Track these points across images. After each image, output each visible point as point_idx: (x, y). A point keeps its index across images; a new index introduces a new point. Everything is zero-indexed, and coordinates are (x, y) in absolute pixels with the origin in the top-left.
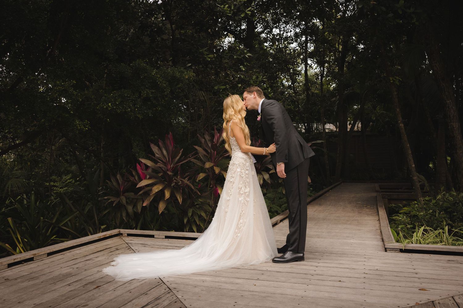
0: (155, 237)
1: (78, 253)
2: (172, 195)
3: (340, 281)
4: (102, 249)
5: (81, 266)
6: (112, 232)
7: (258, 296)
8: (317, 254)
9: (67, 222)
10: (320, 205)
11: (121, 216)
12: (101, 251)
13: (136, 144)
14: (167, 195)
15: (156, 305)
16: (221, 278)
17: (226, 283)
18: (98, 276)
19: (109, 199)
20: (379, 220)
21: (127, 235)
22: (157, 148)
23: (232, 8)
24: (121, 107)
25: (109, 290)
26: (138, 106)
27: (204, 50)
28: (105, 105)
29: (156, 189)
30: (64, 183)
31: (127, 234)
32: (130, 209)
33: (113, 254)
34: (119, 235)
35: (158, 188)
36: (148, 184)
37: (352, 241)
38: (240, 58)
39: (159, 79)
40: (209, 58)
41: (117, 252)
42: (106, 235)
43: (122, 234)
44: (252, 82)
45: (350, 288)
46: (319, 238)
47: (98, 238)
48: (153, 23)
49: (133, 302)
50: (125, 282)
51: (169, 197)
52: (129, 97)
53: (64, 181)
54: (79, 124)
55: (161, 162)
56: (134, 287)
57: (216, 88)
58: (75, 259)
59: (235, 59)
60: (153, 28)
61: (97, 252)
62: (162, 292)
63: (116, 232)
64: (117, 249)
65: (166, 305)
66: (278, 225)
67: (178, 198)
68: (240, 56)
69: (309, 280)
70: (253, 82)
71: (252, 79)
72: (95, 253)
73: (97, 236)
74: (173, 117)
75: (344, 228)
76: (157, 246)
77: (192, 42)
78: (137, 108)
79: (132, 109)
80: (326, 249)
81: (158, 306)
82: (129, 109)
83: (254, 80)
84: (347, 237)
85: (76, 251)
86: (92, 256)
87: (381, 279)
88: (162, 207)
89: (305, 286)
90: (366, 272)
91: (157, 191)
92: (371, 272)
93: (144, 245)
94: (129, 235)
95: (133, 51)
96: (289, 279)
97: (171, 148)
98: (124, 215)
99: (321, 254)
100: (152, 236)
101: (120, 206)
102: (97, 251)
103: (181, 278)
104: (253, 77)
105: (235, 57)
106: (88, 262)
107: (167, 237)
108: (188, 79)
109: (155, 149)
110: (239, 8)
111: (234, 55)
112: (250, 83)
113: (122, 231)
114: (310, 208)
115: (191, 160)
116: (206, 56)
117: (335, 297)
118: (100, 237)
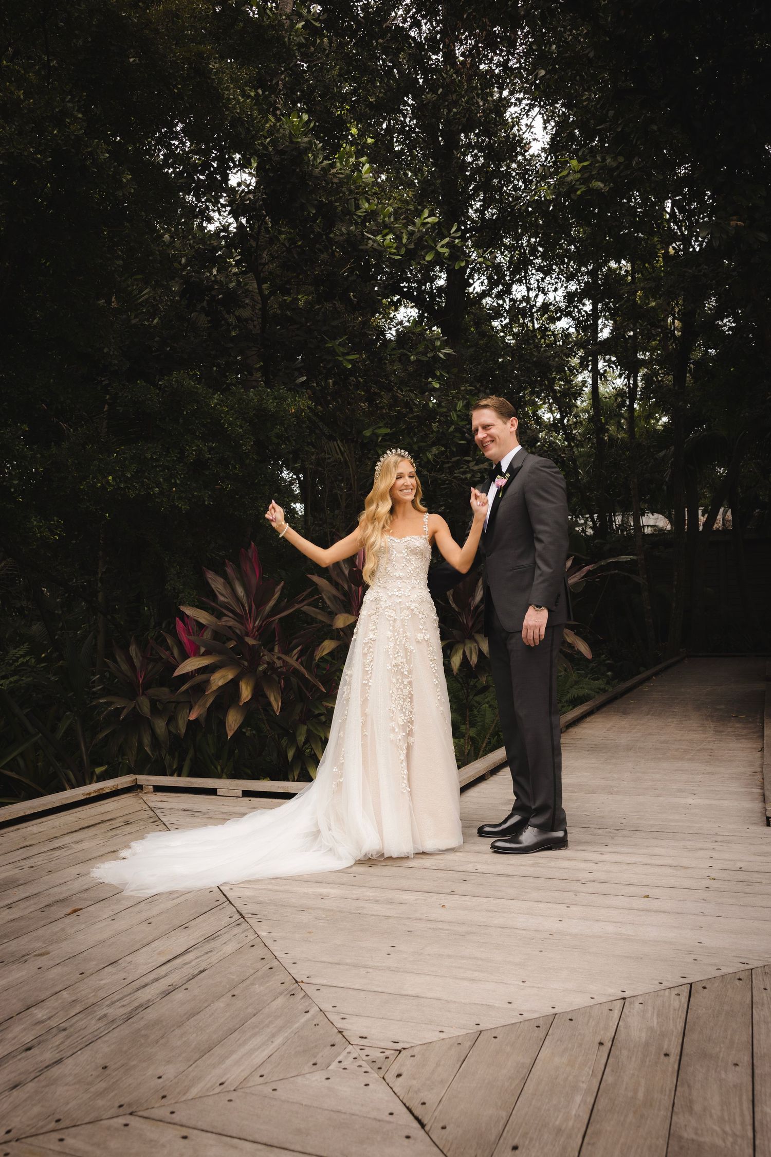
0: (218, 794)
1: (35, 832)
2: (258, 693)
3: (647, 896)
4: (93, 823)
5: (39, 863)
6: (117, 783)
7: (447, 932)
8: (600, 831)
9: (14, 759)
10: (625, 713)
11: (141, 744)
12: (88, 827)
13: (175, 572)
14: (246, 693)
15: (207, 953)
16: (364, 889)
17: (375, 901)
18: (77, 885)
19: (109, 704)
20: (762, 750)
21: (152, 790)
22: (222, 580)
23: (404, 241)
24: (138, 483)
25: (100, 919)
26: (178, 482)
27: (337, 343)
28: (98, 479)
29: (219, 679)
30: (11, 665)
31: (154, 787)
32: (160, 725)
33: (116, 835)
34: (135, 788)
35: (223, 677)
36: (199, 667)
37: (690, 801)
38: (425, 359)
39: (226, 416)
40: (350, 361)
41: (128, 829)
42: (103, 788)
43: (141, 787)
44: (455, 416)
45: (669, 912)
46: (610, 793)
47: (84, 798)
48: (213, 281)
49: (153, 945)
50: (139, 900)
51: (250, 697)
52: (157, 460)
53: (11, 661)
54: (39, 527)
55: (231, 615)
56: (158, 912)
57: (367, 433)
58: (27, 846)
59: (415, 361)
60: (213, 293)
61: (81, 829)
62: (224, 923)
63: (126, 782)
64: (128, 823)
65: (230, 952)
67: (272, 699)
68: (425, 354)
69: (571, 895)
70: (458, 416)
71: (455, 410)
72: (76, 831)
73: (83, 792)
74: (261, 506)
75: (676, 770)
76: (220, 816)
77: (308, 324)
78: (175, 485)
79: (162, 488)
80: (624, 821)
81: (210, 954)
82: (157, 489)
83: (459, 413)
84: (680, 791)
85: (31, 828)
86: (67, 840)
87: (747, 890)
88: (233, 721)
89: (563, 907)
90: (712, 876)
91: (220, 683)
92: (724, 875)
93: (192, 813)
94: (158, 789)
95: (168, 349)
96: (526, 892)
97: (254, 581)
98: (147, 740)
99: (610, 832)
100: (213, 792)
101: (136, 721)
102: (80, 827)
103: (270, 890)
104: (456, 404)
105: (412, 357)
106: (57, 853)
107: (247, 794)
108: (297, 416)
109: (217, 583)
110: (420, 239)
111: (411, 352)
112: (449, 419)
113: (142, 779)
114: (598, 720)
115: (302, 609)
116: (341, 359)
117: (630, 933)
118: (90, 794)
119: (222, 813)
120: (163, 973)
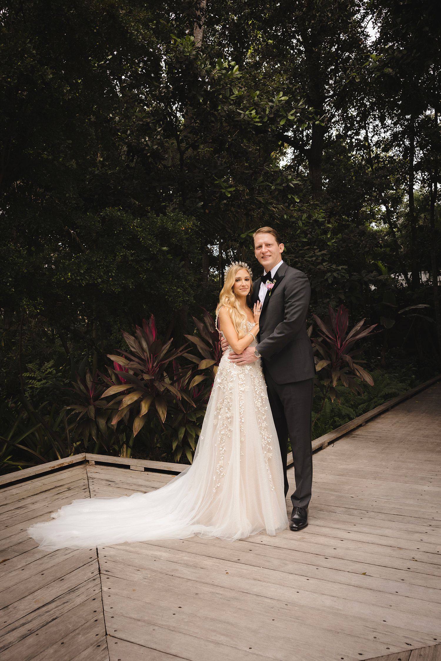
0: (131, 469)
1: (14, 494)
2: (152, 409)
3: (364, 574)
4: (49, 488)
5: (4, 519)
6: (72, 459)
7: (220, 596)
8: (355, 512)
10: (409, 411)
11: (90, 435)
12: (46, 491)
13: (117, 328)
14: (144, 409)
15: (64, 603)
16: (184, 554)
17: (187, 565)
18: (16, 539)
19: (74, 410)
21: (94, 464)
22: (133, 338)
23: (267, 112)
24: (88, 276)
25: (16, 568)
26: (113, 274)
27: (223, 181)
28: (62, 275)
29: (128, 400)
30: (44, 372)
31: (95, 461)
32: (102, 423)
33: (58, 499)
34: (85, 462)
35: (131, 399)
36: (118, 392)
37: (426, 488)
38: (281, 188)
39: (141, 234)
40: (230, 192)
41: (71, 493)
42: (63, 463)
43: (88, 461)
44: (301, 223)
45: (374, 590)
46: (375, 478)
47: (50, 469)
48: (145, 145)
49: (36, 594)
50: (46, 554)
51: (147, 412)
52: (100, 262)
53: (44, 371)
55: (137, 360)
56: (52, 565)
57: (243, 236)
58: (4, 505)
59: (274, 190)
60: (145, 152)
61: (41, 493)
62: (86, 578)
63: (79, 459)
64: (69, 489)
65: (78, 603)
66: (324, 450)
67: (161, 413)
68: (281, 185)
70: (303, 223)
71: (301, 220)
72: (37, 494)
73: (50, 466)
74: (166, 288)
75: (426, 461)
76: (126, 486)
77: (205, 169)
78: (112, 276)
79: (103, 278)
80: (375, 504)
81: (65, 604)
82: (100, 280)
83: (304, 222)
84: (422, 479)
85: (13, 490)
86: (29, 500)
87: (436, 573)
88: (138, 425)
89: (304, 579)
90: (417, 557)
91: (129, 403)
92: (424, 557)
93: (110, 482)
94: (98, 463)
95: (120, 188)
96: (286, 564)
97: (152, 339)
98: (94, 432)
99: (362, 513)
100: (127, 467)
101: (87, 421)
102: (41, 491)
103: (126, 551)
105: (273, 187)
106: (18, 511)
107: (147, 470)
108: (186, 232)
109: (130, 340)
110: (278, 111)
111: (272, 184)
112: (297, 225)
113: (90, 456)
114: (390, 416)
115: (183, 355)
116: (223, 191)
117: (340, 608)
118: (54, 467)
119: (128, 484)
120: (30, 619)
